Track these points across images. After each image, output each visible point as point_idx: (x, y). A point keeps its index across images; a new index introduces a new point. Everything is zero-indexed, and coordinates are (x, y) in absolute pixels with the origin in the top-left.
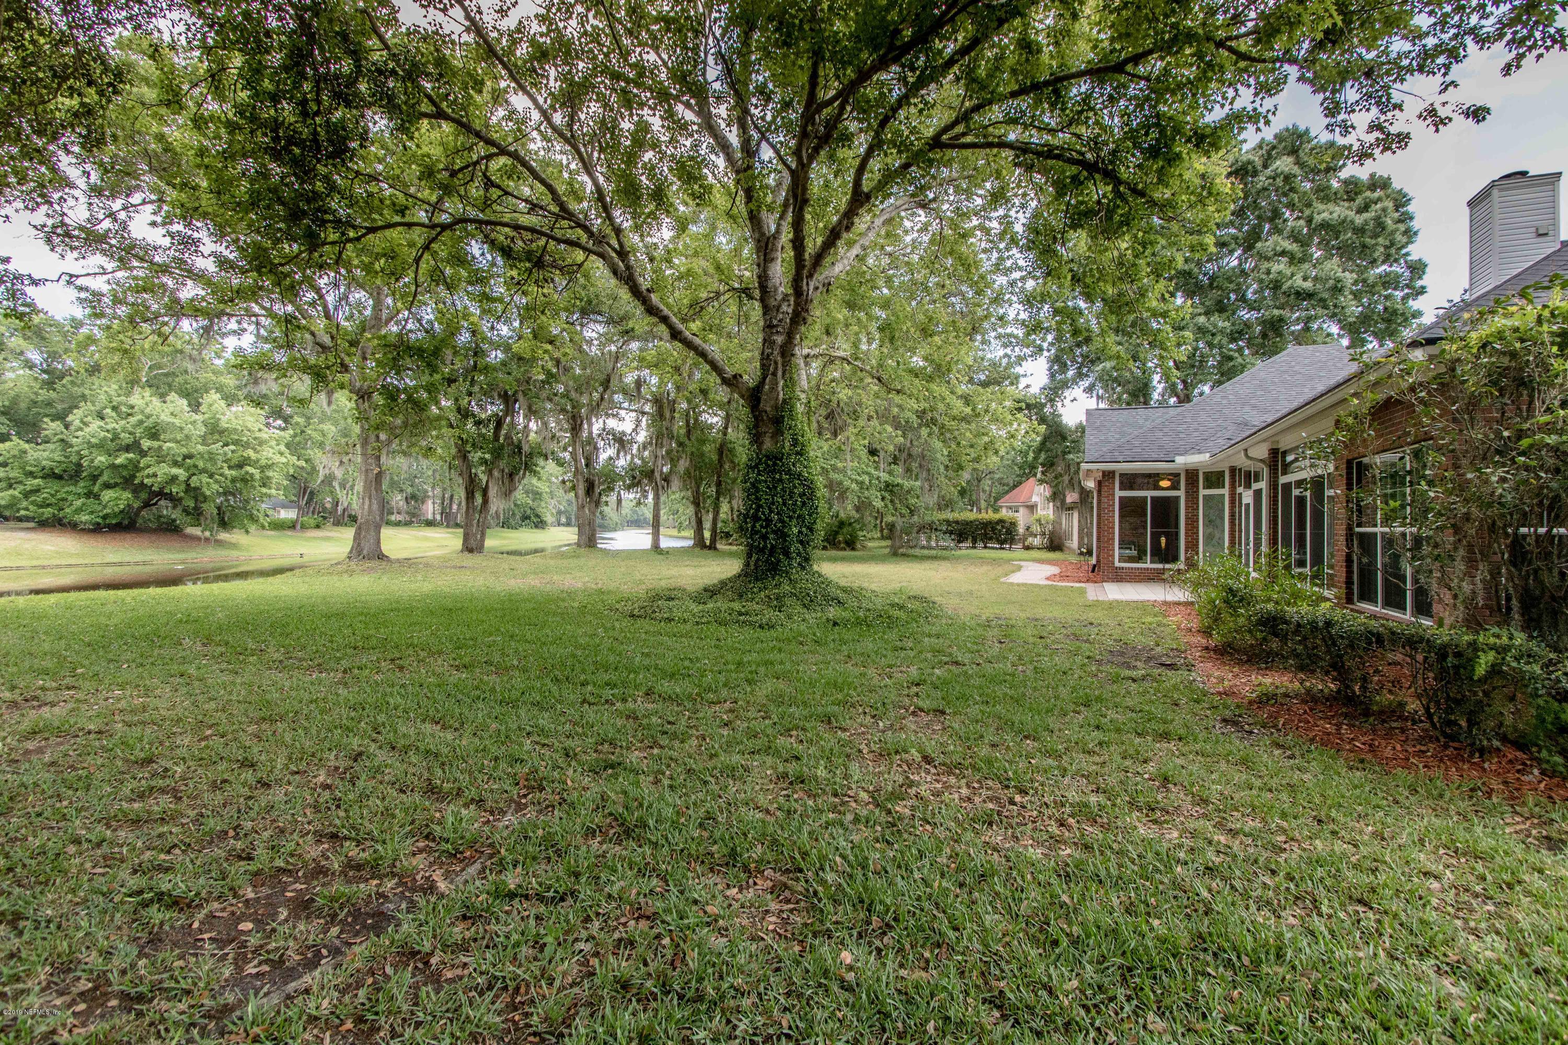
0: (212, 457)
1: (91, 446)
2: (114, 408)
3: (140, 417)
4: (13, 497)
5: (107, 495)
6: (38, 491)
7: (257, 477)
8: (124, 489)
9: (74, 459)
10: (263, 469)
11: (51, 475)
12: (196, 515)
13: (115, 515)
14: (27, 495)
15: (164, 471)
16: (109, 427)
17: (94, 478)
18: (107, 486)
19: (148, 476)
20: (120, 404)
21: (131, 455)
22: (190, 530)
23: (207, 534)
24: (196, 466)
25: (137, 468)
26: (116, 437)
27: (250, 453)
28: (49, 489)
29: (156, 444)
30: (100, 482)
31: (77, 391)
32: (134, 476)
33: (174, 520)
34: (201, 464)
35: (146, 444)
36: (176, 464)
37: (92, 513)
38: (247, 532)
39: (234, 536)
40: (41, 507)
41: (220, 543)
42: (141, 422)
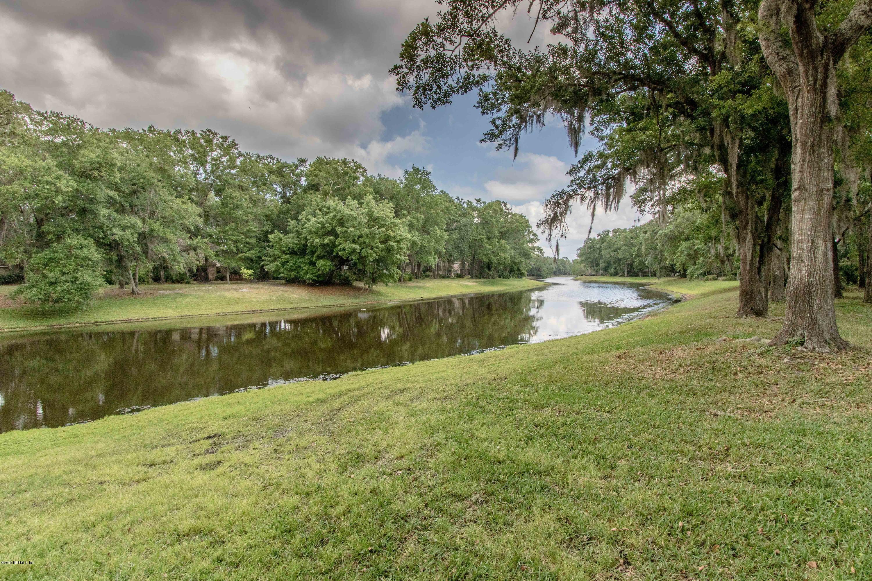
0: (372, 236)
1: (311, 232)
2: (320, 210)
3: (334, 213)
4: (277, 266)
5: (320, 263)
6: (287, 262)
7: (396, 247)
8: (327, 259)
9: (303, 242)
10: (398, 242)
11: (292, 252)
12: (361, 274)
13: (323, 275)
14: (283, 264)
15: (349, 246)
16: (319, 221)
17: (313, 253)
18: (320, 258)
19: (340, 250)
20: (323, 207)
21: (331, 237)
22: (356, 284)
23: (367, 286)
24: (364, 243)
25: (334, 246)
26: (323, 226)
27: (390, 232)
28: (293, 261)
29: (343, 229)
30: (315, 256)
31: (300, 202)
32: (332, 251)
33: (347, 278)
34: (367, 241)
35: (339, 229)
36: (354, 242)
37: (312, 274)
38: (387, 285)
39: (379, 287)
40: (289, 271)
41: (372, 292)
42: (335, 216)
